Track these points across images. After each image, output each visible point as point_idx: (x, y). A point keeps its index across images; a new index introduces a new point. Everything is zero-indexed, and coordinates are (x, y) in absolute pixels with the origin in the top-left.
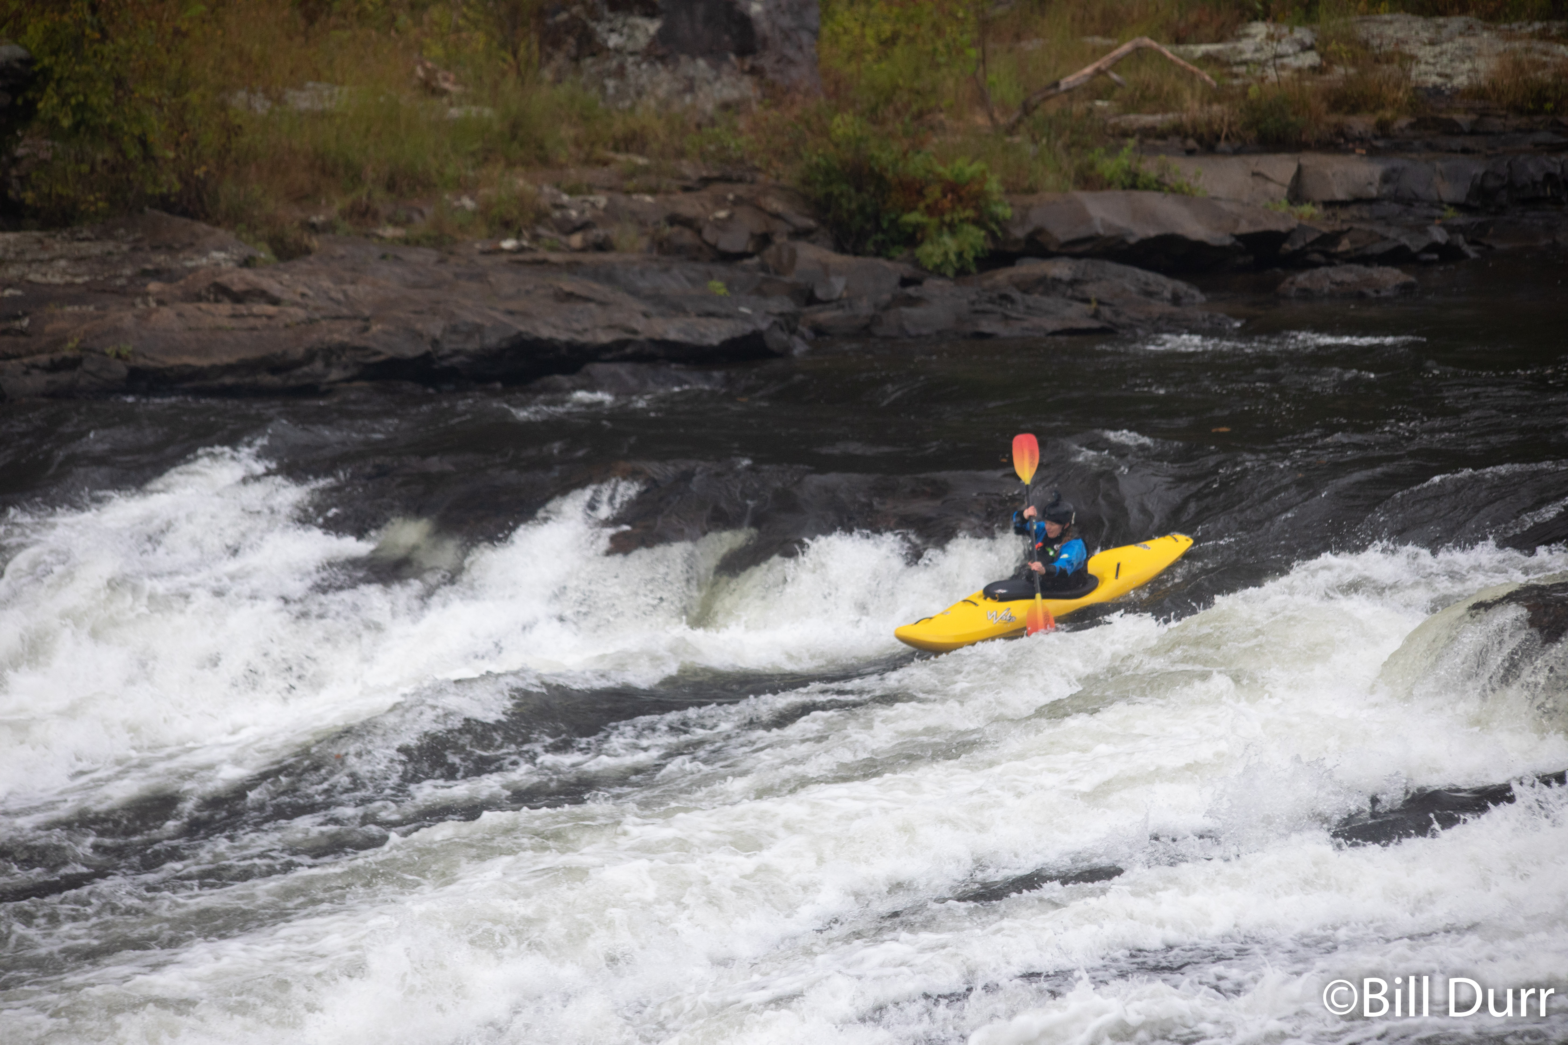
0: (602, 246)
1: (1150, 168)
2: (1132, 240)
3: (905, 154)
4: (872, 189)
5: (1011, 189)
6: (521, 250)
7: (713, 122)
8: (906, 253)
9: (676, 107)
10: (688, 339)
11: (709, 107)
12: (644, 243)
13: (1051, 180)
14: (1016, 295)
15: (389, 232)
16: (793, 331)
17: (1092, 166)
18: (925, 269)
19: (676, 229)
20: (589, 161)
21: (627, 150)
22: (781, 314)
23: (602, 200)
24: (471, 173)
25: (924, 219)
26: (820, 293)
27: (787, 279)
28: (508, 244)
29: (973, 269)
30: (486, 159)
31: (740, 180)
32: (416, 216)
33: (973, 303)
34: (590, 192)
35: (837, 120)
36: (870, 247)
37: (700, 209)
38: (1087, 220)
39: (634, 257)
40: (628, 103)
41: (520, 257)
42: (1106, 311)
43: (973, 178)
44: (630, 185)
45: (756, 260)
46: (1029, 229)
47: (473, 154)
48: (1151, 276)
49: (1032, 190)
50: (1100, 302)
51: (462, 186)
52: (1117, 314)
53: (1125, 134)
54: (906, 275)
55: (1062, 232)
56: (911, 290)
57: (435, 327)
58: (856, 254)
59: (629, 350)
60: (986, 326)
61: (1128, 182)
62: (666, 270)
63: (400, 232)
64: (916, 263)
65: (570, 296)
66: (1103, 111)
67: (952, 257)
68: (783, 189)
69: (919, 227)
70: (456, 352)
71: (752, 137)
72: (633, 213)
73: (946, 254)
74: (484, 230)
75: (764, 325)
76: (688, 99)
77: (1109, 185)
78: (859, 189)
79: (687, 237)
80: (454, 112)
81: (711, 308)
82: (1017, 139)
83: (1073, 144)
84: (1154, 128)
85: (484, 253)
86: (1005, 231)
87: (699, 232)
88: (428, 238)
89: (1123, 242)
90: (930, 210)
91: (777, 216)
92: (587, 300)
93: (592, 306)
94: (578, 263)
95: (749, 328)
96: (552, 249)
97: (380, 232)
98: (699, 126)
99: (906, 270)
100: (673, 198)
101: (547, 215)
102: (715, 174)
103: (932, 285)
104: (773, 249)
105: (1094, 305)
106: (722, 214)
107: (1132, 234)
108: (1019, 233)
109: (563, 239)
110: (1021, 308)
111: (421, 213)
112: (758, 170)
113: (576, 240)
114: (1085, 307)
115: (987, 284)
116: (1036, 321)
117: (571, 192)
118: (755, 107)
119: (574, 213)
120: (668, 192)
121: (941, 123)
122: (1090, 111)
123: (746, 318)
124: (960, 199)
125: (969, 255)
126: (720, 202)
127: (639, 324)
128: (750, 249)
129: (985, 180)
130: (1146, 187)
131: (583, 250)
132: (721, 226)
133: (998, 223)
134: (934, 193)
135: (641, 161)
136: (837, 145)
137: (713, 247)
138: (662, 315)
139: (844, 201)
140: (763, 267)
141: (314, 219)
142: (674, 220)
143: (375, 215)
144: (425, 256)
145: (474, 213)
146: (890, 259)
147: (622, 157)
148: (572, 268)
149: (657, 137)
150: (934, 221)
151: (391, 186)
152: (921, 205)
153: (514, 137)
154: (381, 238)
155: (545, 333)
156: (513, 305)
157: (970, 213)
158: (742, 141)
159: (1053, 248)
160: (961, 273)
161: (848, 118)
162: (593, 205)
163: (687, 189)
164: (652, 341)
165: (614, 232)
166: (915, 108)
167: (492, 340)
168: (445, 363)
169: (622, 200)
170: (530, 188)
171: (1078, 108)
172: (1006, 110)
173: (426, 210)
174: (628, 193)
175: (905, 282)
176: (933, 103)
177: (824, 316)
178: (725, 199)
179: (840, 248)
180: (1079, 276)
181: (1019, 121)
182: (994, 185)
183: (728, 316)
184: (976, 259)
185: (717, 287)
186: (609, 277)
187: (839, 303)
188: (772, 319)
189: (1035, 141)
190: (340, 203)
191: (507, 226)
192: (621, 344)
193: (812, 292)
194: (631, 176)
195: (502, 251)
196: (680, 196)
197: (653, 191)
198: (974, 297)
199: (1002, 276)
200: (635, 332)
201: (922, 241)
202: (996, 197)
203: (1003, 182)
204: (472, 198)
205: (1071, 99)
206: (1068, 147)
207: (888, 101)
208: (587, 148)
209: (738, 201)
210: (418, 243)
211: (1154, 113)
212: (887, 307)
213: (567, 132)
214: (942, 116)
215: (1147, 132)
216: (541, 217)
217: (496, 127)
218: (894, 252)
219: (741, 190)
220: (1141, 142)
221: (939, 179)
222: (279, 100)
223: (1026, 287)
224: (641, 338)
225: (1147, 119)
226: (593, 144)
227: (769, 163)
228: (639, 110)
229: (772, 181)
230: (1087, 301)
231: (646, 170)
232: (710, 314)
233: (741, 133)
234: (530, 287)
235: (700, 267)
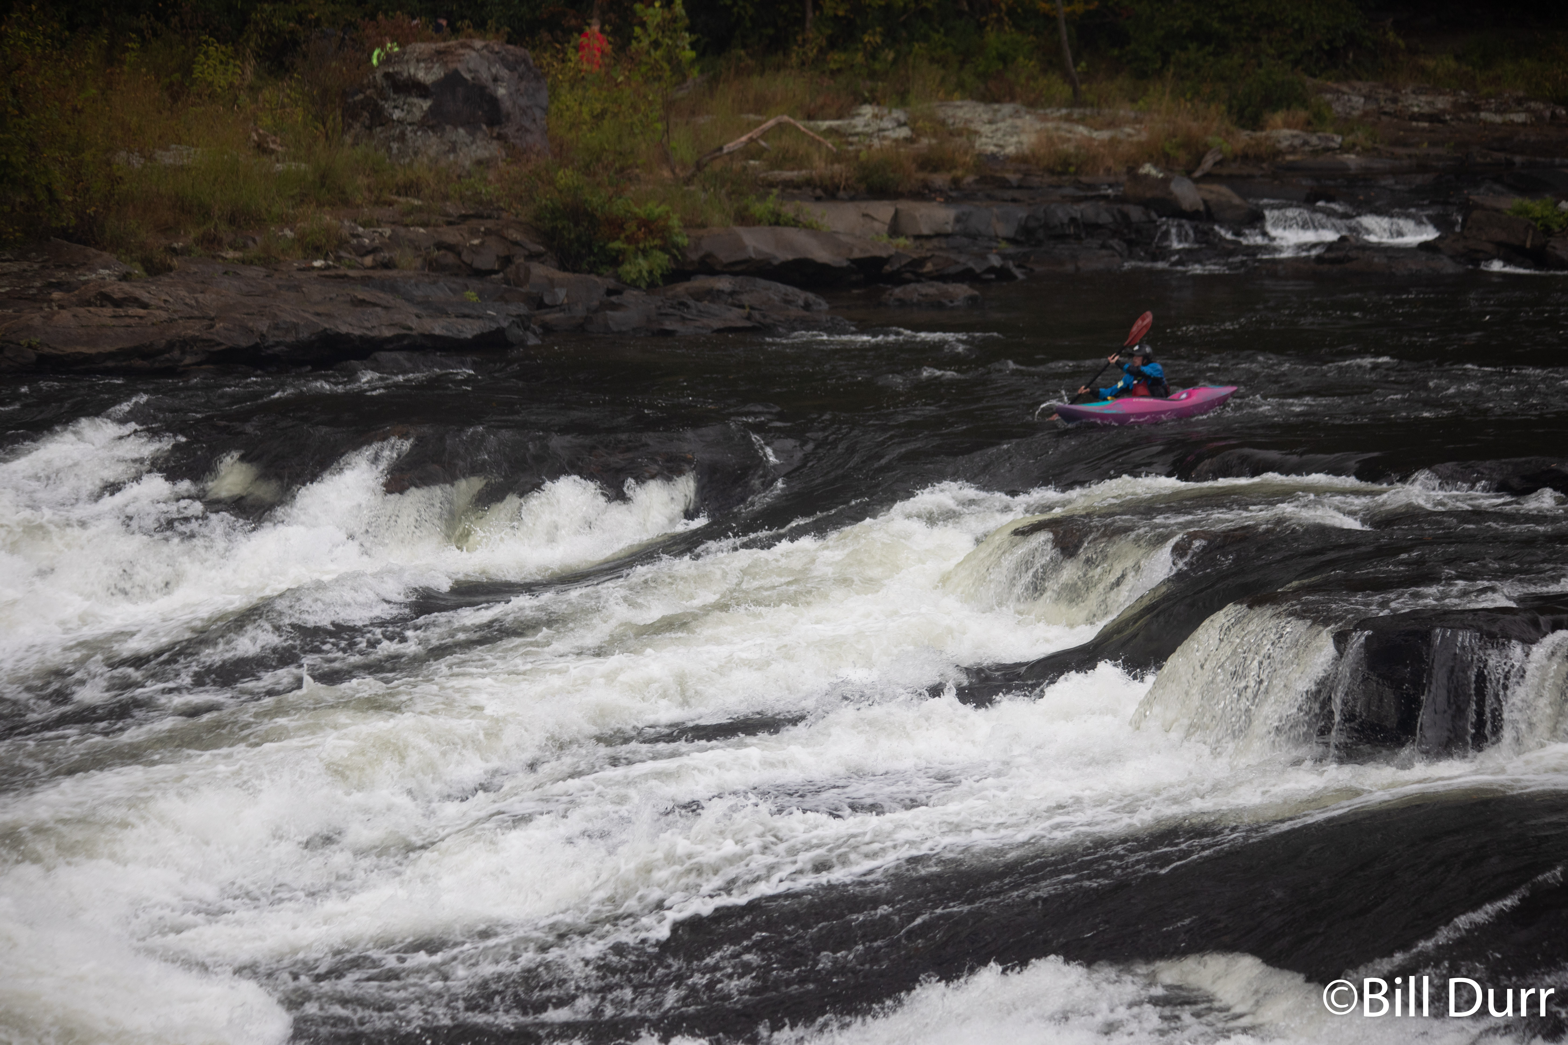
0: (387, 265)
1: (789, 210)
2: (776, 262)
3: (610, 198)
4: (586, 224)
5: (688, 225)
6: (328, 267)
7: (469, 175)
8: (611, 270)
9: (443, 163)
10: (450, 334)
11: (467, 163)
12: (418, 262)
13: (717, 218)
14: (691, 302)
15: (231, 254)
16: (527, 328)
17: (746, 208)
18: (625, 283)
19: (442, 252)
20: (378, 202)
21: (407, 195)
22: (518, 316)
23: (388, 232)
24: (291, 211)
25: (625, 246)
26: (547, 300)
27: (523, 290)
28: (318, 263)
29: (660, 283)
30: (302, 201)
31: (489, 217)
32: (250, 243)
33: (659, 308)
34: (379, 226)
35: (560, 173)
36: (585, 266)
37: (460, 238)
38: (744, 248)
39: (410, 273)
40: (407, 160)
41: (327, 273)
42: (756, 315)
43: (660, 217)
44: (408, 220)
45: (501, 275)
46: (701, 253)
47: (293, 197)
48: (790, 289)
49: (703, 226)
50: (752, 308)
51: (284, 221)
52: (764, 317)
53: (772, 185)
54: (611, 287)
55: (724, 257)
56: (613, 299)
57: (263, 325)
58: (575, 271)
59: (405, 342)
60: (669, 325)
61: (773, 220)
62: (435, 283)
63: (238, 255)
64: (618, 278)
65: (362, 303)
66: (755, 168)
67: (645, 274)
68: (520, 223)
69: (620, 252)
70: (278, 344)
71: (498, 185)
72: (411, 241)
73: (640, 272)
74: (300, 253)
75: (505, 324)
76: (452, 157)
77: (758, 222)
78: (577, 224)
79: (450, 258)
80: (279, 167)
81: (467, 311)
82: (692, 188)
83: (733, 192)
84: (792, 181)
85: (299, 270)
86: (683, 255)
87: (459, 254)
88: (259, 259)
89: (770, 264)
90: (629, 240)
91: (516, 243)
92: (375, 305)
93: (379, 309)
94: (370, 278)
95: (494, 326)
96: (350, 267)
97: (224, 254)
98: (459, 177)
99: (611, 283)
100: (440, 229)
101: (348, 242)
102: (471, 212)
103: (630, 295)
104: (513, 268)
105: (747, 310)
106: (476, 242)
107: (775, 258)
108: (694, 257)
109: (359, 260)
110: (694, 312)
111: (254, 241)
112: (502, 209)
113: (368, 260)
114: (741, 311)
115: (670, 293)
116: (705, 321)
117: (364, 226)
118: (500, 164)
119: (367, 241)
120: (436, 225)
121: (637, 176)
122: (745, 168)
123: (492, 319)
124: (651, 232)
125: (658, 273)
126: (474, 233)
127: (413, 323)
128: (496, 267)
129: (669, 217)
130: (786, 224)
131: (373, 268)
132: (474, 250)
133: (678, 249)
134: (631, 227)
135: (417, 202)
136: (560, 192)
137: (470, 266)
138: (431, 316)
139: (565, 233)
140: (507, 281)
141: (175, 245)
142: (440, 246)
143: (220, 242)
144: (256, 272)
145: (293, 240)
146: (599, 275)
147: (402, 199)
148: (365, 281)
149: (428, 185)
150: (632, 247)
151: (232, 220)
152: (622, 236)
153: (323, 185)
154: (224, 259)
155: (344, 329)
156: (320, 309)
157: (657, 242)
158: (490, 189)
159: (718, 268)
160: (652, 286)
161: (569, 172)
162: (381, 234)
163: (450, 223)
164: (423, 335)
165: (396, 254)
166: (617, 165)
167: (304, 335)
168: (269, 352)
169: (402, 231)
170: (334, 222)
171: (737, 166)
172: (684, 167)
173: (257, 238)
174: (407, 226)
175: (610, 292)
176: (630, 162)
177: (551, 317)
178: (479, 231)
179: (562, 267)
180: (737, 289)
181: (694, 175)
182: (675, 222)
183: (479, 317)
184: (662, 275)
185: (471, 295)
186: (392, 288)
187: (561, 308)
188: (511, 320)
189: (705, 190)
190: (194, 233)
191: (317, 250)
192: (399, 338)
193: (542, 299)
194: (409, 213)
195: (314, 268)
196: (445, 229)
197: (424, 225)
198: (660, 303)
199: (681, 288)
200: (410, 329)
201: (623, 262)
202: (677, 230)
203: (682, 219)
204: (291, 230)
205: (731, 160)
206: (729, 195)
207: (598, 159)
208: (376, 192)
209: (488, 232)
210: (251, 263)
211: (793, 169)
212: (596, 311)
213: (362, 181)
214: (638, 171)
215: (788, 184)
216: (342, 243)
217: (310, 178)
218: (602, 270)
219: (490, 224)
220: (783, 190)
221: (636, 217)
222: (151, 158)
223: (699, 296)
224: (414, 333)
225: (788, 175)
226: (381, 190)
227: (511, 204)
228: (416, 165)
229: (513, 218)
230: (742, 307)
231: (420, 209)
232: (465, 316)
233: (490, 182)
234: (333, 295)
235: (460, 280)
